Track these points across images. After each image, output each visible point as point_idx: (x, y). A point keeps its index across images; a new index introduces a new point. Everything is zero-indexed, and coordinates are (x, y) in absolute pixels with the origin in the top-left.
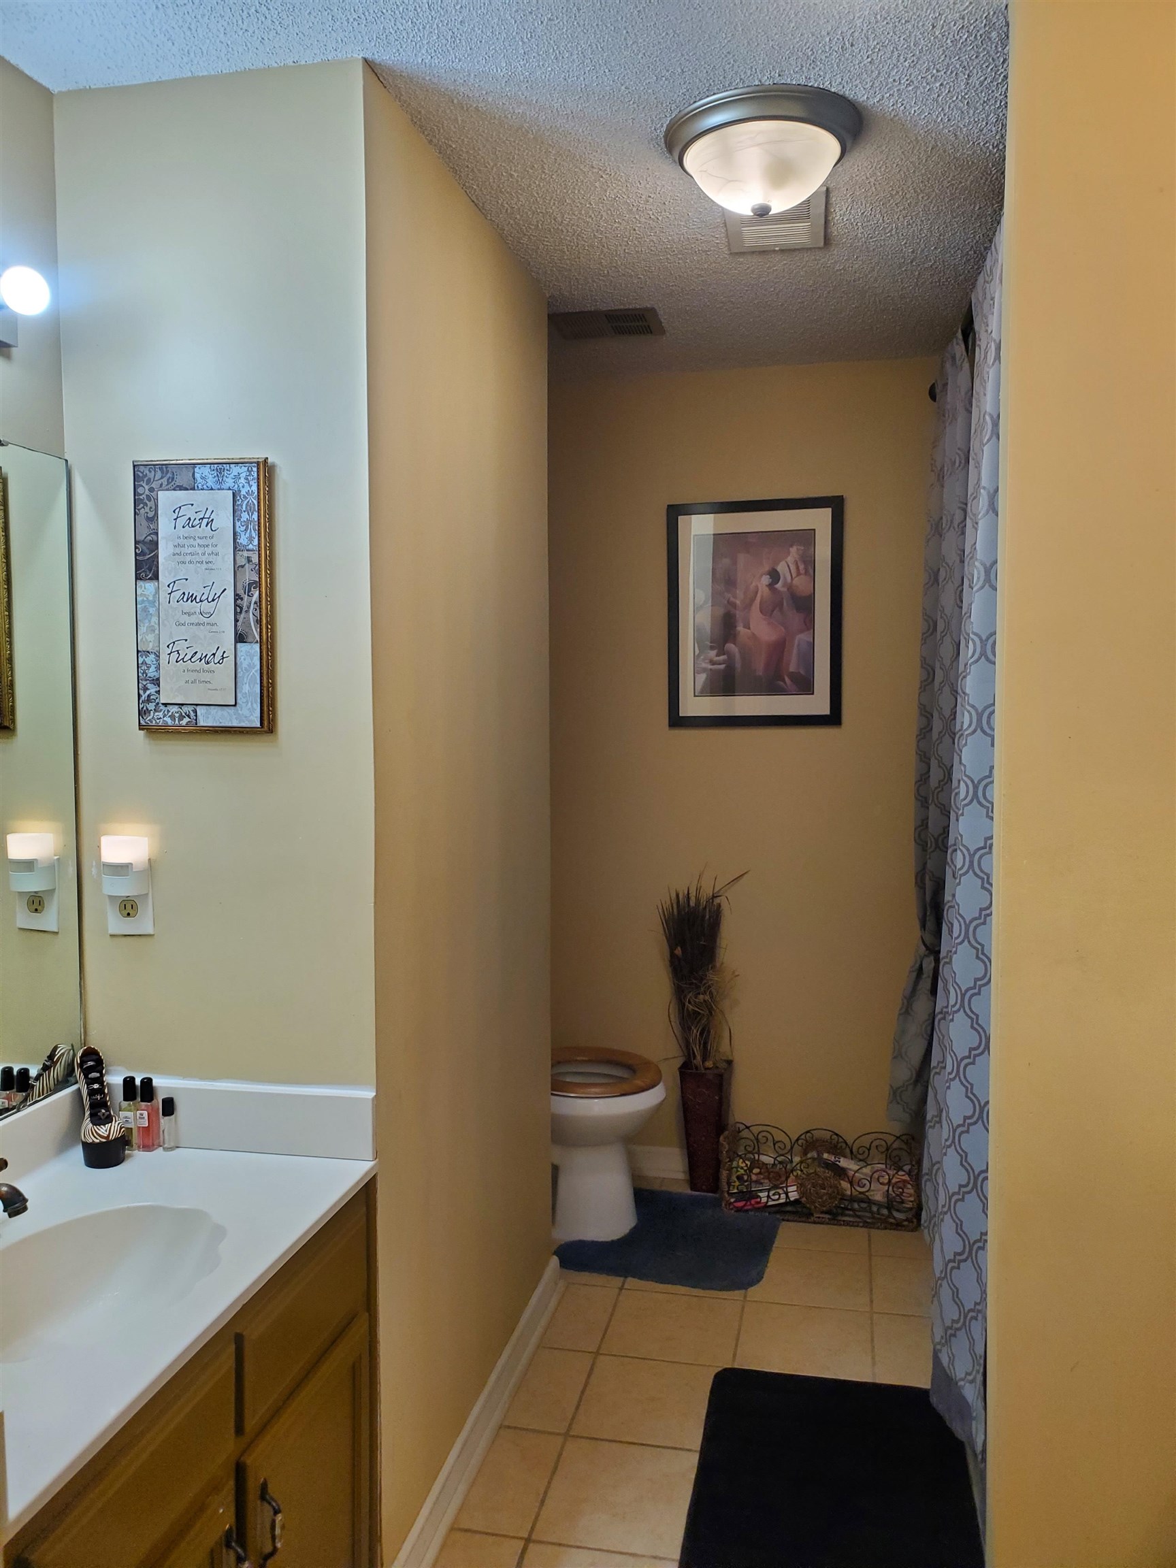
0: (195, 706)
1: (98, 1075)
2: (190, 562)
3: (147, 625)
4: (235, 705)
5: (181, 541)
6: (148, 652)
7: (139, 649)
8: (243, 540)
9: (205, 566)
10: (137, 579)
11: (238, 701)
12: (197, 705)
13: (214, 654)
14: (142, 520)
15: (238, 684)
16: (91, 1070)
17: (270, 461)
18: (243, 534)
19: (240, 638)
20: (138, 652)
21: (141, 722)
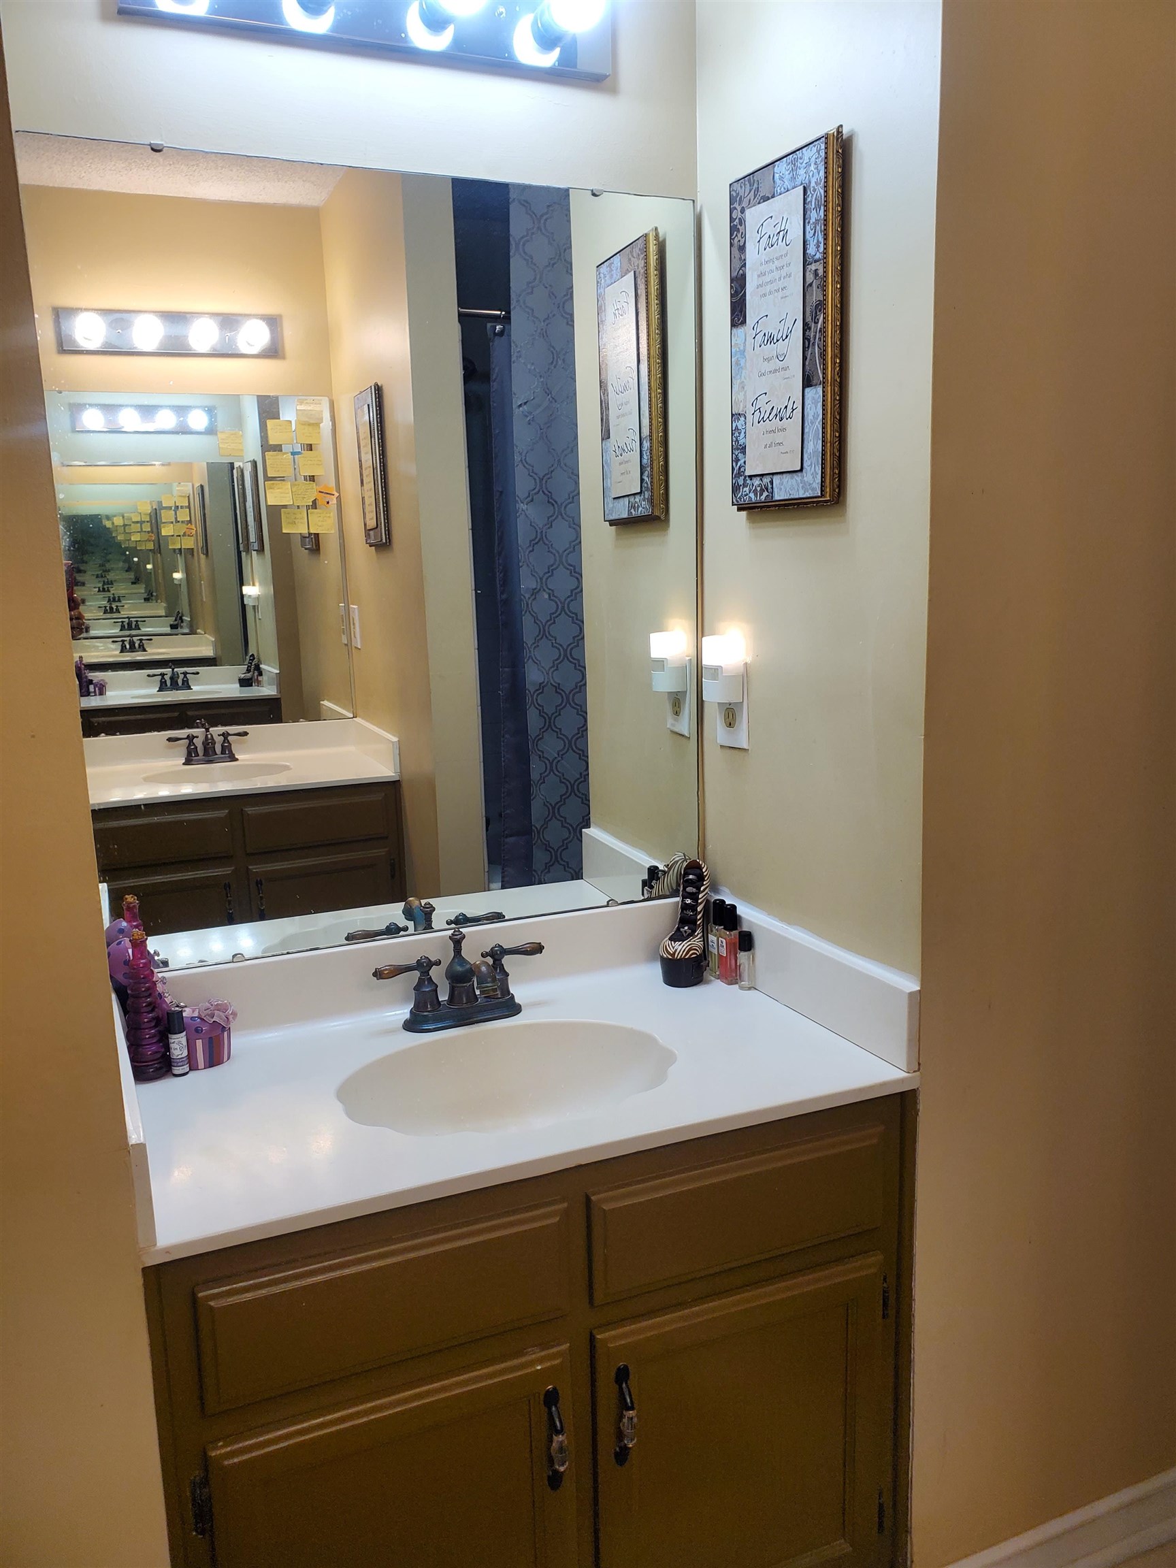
0: (771, 476)
1: (694, 890)
2: (770, 293)
3: (739, 381)
4: (801, 470)
5: (764, 268)
6: (739, 414)
7: (734, 413)
8: (811, 250)
9: (781, 294)
10: (732, 326)
11: (805, 465)
12: (773, 474)
13: (786, 407)
14: (735, 250)
15: (805, 442)
16: (688, 883)
17: (845, 131)
18: (811, 242)
19: (807, 382)
20: (732, 415)
21: (734, 500)
